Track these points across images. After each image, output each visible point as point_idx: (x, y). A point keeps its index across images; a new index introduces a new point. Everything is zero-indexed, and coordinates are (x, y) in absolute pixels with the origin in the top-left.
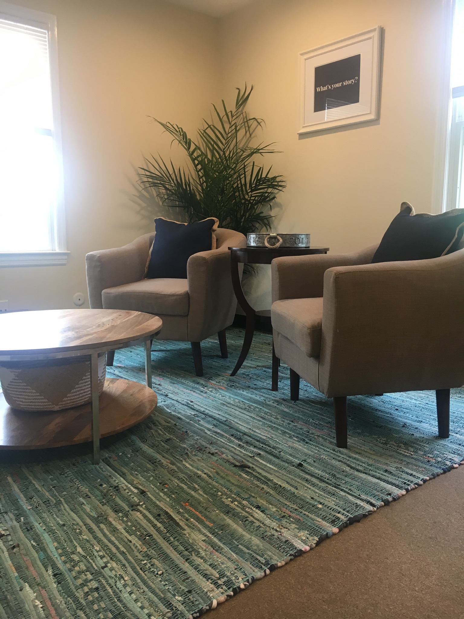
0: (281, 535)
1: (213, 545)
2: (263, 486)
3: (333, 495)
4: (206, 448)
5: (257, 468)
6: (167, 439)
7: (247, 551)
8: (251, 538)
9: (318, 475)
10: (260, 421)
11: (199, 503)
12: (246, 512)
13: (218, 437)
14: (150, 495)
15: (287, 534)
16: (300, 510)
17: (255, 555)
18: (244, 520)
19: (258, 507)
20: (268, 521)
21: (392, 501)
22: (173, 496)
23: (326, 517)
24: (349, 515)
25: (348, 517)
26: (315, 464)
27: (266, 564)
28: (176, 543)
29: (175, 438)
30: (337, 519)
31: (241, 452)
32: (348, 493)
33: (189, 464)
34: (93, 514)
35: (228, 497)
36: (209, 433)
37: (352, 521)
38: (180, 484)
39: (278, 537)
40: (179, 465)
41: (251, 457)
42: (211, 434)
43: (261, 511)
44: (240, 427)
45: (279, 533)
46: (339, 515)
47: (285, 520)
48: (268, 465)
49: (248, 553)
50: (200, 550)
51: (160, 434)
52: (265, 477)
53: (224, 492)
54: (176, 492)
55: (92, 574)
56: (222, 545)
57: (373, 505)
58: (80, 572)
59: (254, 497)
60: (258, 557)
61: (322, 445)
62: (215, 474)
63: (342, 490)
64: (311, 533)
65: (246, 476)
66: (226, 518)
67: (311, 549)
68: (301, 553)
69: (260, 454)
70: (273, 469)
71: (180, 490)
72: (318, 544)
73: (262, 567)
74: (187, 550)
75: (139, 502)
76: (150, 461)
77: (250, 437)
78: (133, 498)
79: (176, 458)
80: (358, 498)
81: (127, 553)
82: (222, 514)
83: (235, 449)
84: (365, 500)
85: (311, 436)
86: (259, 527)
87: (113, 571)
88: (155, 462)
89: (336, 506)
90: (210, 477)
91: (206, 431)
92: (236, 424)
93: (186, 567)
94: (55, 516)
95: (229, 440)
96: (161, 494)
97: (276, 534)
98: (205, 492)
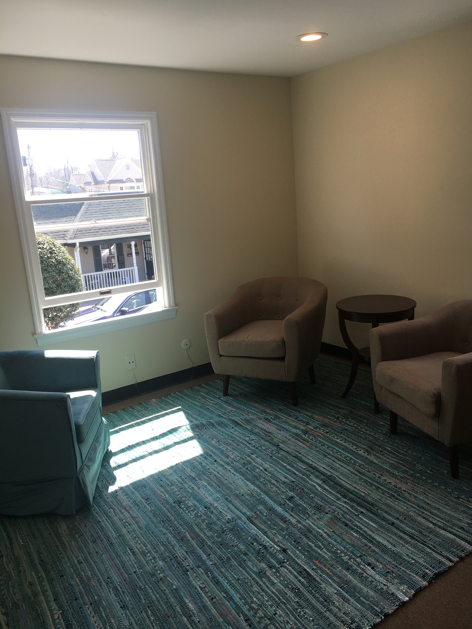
0: (388, 588)
1: (344, 598)
2: (369, 544)
3: (422, 551)
4: (321, 506)
5: (362, 527)
6: (290, 498)
7: (367, 602)
8: (368, 591)
9: (409, 532)
10: (357, 475)
11: (326, 560)
12: (362, 569)
13: (328, 494)
14: (290, 553)
15: (393, 589)
16: (400, 566)
17: (372, 605)
18: (360, 576)
19: (369, 565)
20: (377, 577)
21: (465, 557)
22: (306, 554)
23: (419, 572)
24: (434, 570)
25: (434, 572)
26: (406, 521)
27: (382, 612)
28: (317, 595)
29: (296, 496)
30: (426, 574)
31: (348, 509)
32: (433, 550)
33: (311, 522)
34: (255, 569)
35: (346, 555)
36: (319, 489)
37: (437, 576)
38: (308, 542)
39: (386, 591)
40: (304, 523)
41: (356, 515)
42: (321, 491)
43: (372, 568)
44: (343, 483)
46: (427, 571)
47: (390, 575)
48: (370, 523)
49: (368, 604)
50: (335, 601)
51: (283, 492)
52: (370, 536)
53: (342, 550)
54: (308, 550)
55: (268, 619)
56: (350, 598)
57: (451, 561)
59: (364, 555)
60: (375, 607)
61: (409, 501)
62: (333, 534)
63: (428, 547)
64: (409, 587)
65: (356, 535)
66: (347, 574)
67: (410, 600)
68: (404, 603)
69: (362, 512)
70: (374, 527)
71: (310, 548)
72: (415, 596)
73: (378, 615)
74: (325, 601)
75: (284, 560)
76: (282, 520)
77: (352, 494)
78: (278, 555)
79: (300, 517)
80: (441, 555)
81: (286, 603)
82: (344, 571)
83: (343, 506)
84: (445, 557)
85: (399, 492)
86: (372, 582)
87: (281, 617)
88: (286, 521)
89: (425, 562)
90: (328, 535)
91: (317, 487)
92: (339, 479)
93: (328, 614)
94: (230, 571)
95: (336, 496)
96: (298, 552)
97: (385, 588)
98: (328, 550)
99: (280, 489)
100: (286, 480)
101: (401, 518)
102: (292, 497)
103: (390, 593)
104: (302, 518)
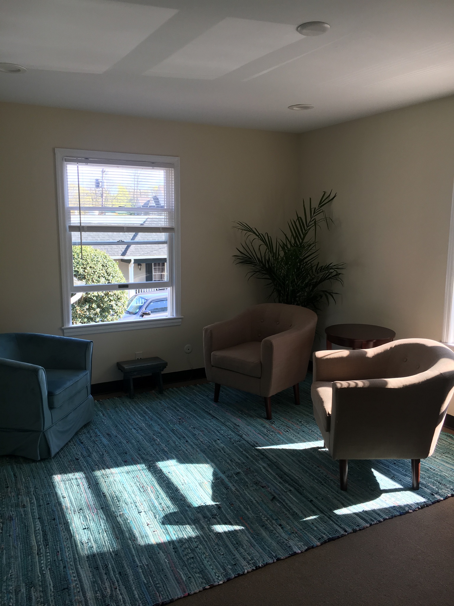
0: (288, 542)
1: (251, 544)
2: (286, 512)
3: (325, 523)
4: (260, 482)
5: (286, 500)
6: (237, 473)
7: (268, 549)
8: (272, 542)
9: (321, 509)
10: (298, 464)
11: (249, 518)
12: (273, 527)
13: (269, 474)
14: (223, 510)
15: (291, 543)
16: (304, 530)
17: (271, 551)
18: (271, 532)
19: (280, 525)
20: (283, 534)
21: (358, 531)
22: (235, 512)
23: (317, 536)
24: (330, 536)
25: (329, 537)
26: (322, 501)
27: (276, 557)
28: (233, 540)
29: (242, 473)
30: (322, 538)
31: (280, 487)
32: (335, 523)
33: (248, 492)
34: (192, 518)
35: (265, 516)
36: (263, 470)
37: (330, 540)
38: (240, 505)
39: (286, 544)
40: (241, 492)
41: (285, 492)
42: (264, 472)
43: (282, 528)
44: (284, 468)
45: (287, 542)
46: (324, 535)
47: (293, 535)
48: (294, 499)
49: (268, 550)
50: (244, 545)
51: (233, 469)
52: (289, 507)
53: (263, 513)
54: (237, 510)
55: (191, 550)
56: (256, 544)
57: (346, 531)
58: (186, 548)
59: (279, 519)
60: (273, 553)
61: (331, 487)
62: (261, 502)
63: (332, 520)
64: (305, 544)
65: (278, 505)
66: (261, 529)
67: (302, 552)
68: (295, 554)
69: (290, 490)
70: (296, 502)
71: (240, 509)
72: (306, 550)
73: (273, 558)
74: (237, 544)
75: (216, 514)
76: (225, 488)
77: (288, 476)
78: (214, 510)
79: (240, 487)
80: (339, 526)
81: (208, 541)
82: (260, 527)
83: (277, 485)
84: (342, 528)
85: (327, 480)
86: (278, 537)
87: (201, 550)
88: (228, 488)
89: (324, 530)
90: (257, 502)
91: (262, 468)
92: (282, 465)
93: (235, 552)
94: (173, 516)
95: (275, 477)
96: (229, 510)
97: (286, 542)
98: (253, 512)
99: (231, 467)
100: (239, 461)
101: (320, 498)
102: (239, 473)
103: (289, 545)
104: (241, 488)
